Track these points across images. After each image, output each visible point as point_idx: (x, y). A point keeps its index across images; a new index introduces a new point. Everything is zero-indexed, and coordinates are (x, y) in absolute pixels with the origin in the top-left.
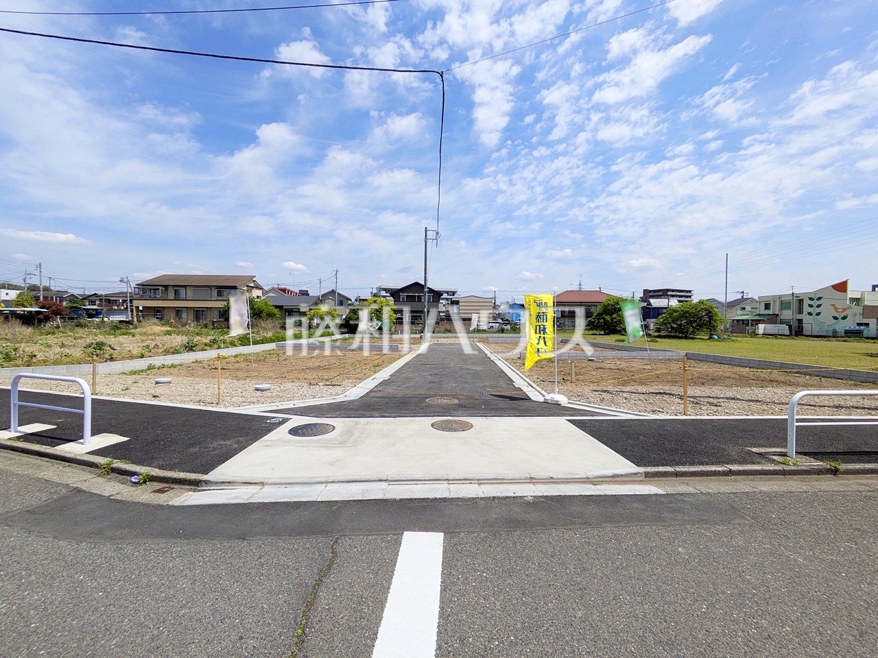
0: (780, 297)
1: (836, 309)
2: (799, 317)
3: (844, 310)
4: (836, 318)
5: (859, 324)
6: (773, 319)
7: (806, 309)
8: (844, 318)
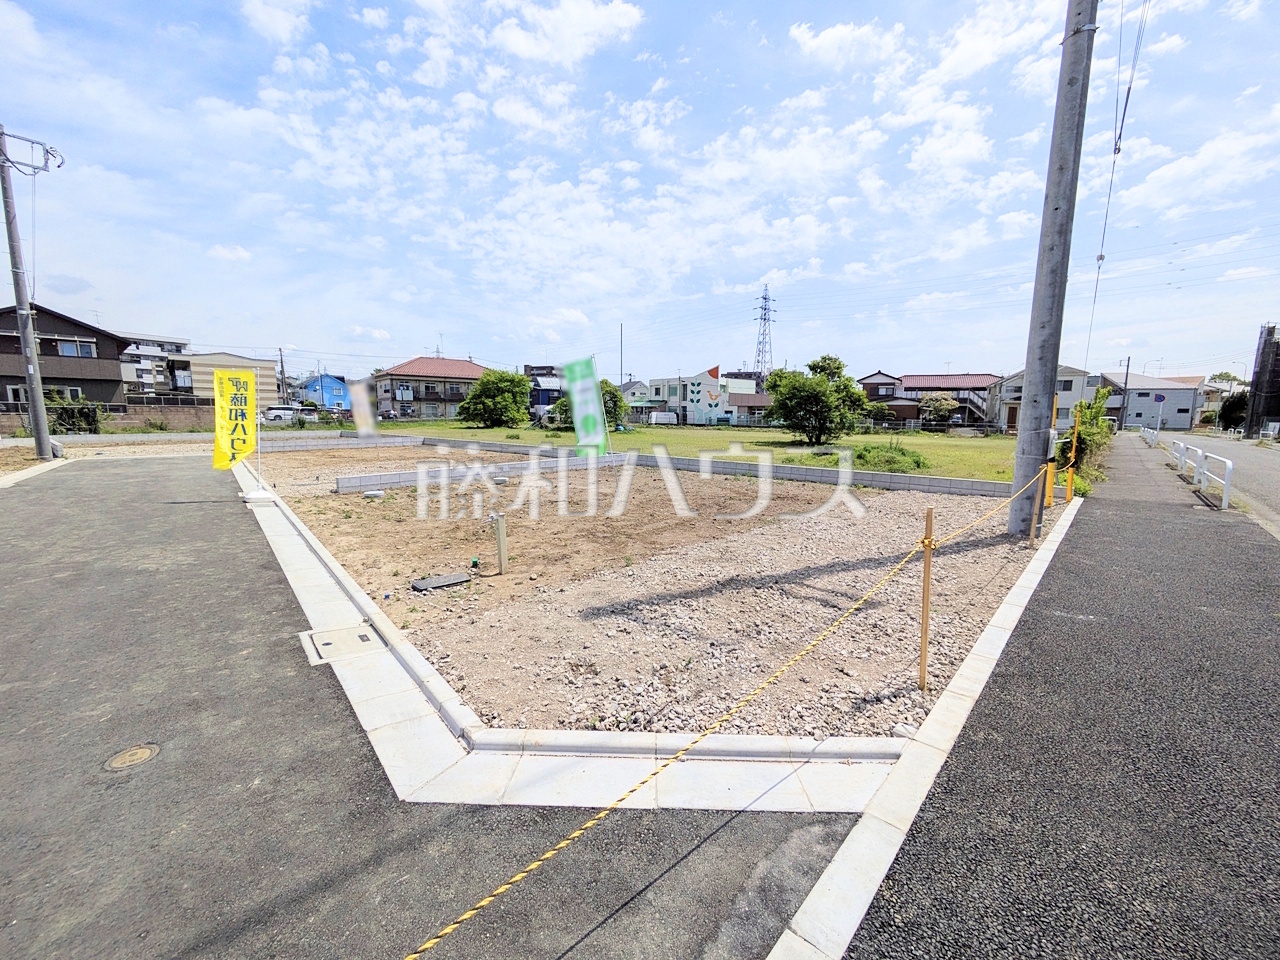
0: (669, 381)
1: (711, 396)
2: (684, 404)
3: (717, 396)
4: (710, 406)
5: (727, 412)
6: (663, 406)
7: (690, 396)
8: (716, 405)
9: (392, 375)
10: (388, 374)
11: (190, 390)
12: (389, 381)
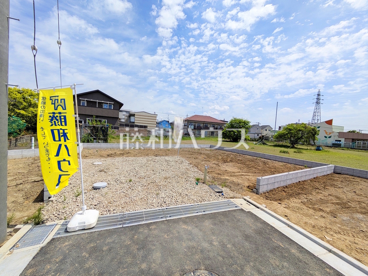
1: (326, 133)
3: (330, 133)
4: (326, 137)
5: (336, 141)
8: (330, 137)
9: (188, 120)
10: (187, 120)
11: (134, 122)
12: (187, 122)
